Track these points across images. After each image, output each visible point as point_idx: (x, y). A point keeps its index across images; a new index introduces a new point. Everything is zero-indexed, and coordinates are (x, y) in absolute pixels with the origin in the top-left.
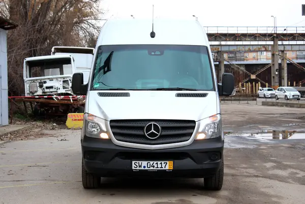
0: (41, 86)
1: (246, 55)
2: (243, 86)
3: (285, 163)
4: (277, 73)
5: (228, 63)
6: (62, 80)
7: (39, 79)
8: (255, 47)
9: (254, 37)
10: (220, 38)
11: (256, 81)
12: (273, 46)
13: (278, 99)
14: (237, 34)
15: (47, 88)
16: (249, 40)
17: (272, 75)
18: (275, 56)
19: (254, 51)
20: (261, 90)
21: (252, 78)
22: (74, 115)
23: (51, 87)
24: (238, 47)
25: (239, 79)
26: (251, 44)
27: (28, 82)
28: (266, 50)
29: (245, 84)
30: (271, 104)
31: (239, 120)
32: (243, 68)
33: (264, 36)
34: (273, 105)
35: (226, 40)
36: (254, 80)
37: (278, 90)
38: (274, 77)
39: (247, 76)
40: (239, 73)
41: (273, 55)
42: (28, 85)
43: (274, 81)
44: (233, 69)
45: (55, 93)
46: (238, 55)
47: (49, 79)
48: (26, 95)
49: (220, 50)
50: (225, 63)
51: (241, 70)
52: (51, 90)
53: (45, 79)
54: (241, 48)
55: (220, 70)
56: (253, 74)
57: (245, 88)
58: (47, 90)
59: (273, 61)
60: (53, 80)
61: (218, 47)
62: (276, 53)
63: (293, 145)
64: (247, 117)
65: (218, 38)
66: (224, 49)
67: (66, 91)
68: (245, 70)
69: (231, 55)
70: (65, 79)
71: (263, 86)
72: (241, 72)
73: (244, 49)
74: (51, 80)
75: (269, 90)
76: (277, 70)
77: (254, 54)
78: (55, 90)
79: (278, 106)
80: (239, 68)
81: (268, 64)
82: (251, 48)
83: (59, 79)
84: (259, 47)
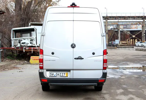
0: (19, 42)
1: (132, 26)
2: (128, 41)
3: (129, 90)
4: (144, 35)
5: (122, 30)
6: (30, 39)
7: (18, 39)
8: (135, 23)
9: (134, 18)
10: (118, 18)
11: (135, 38)
12: (143, 22)
13: (144, 47)
14: (126, 16)
15: (22, 43)
16: (131, 19)
17: (142, 36)
18: (144, 27)
19: (135, 24)
20: (137, 43)
21: (133, 37)
22: (34, 57)
23: (25, 43)
24: (127, 22)
25: (127, 37)
26: (133, 21)
27: (13, 40)
28: (140, 24)
29: (129, 40)
30: (140, 50)
31: (121, 59)
32: (129, 32)
33: (138, 17)
34: (141, 50)
35: (120, 19)
36: (134, 38)
37: (145, 43)
38: (143, 37)
39: (131, 36)
40: (127, 34)
41: (143, 26)
42: (13, 42)
43: (143, 38)
44: (124, 33)
45: (26, 46)
46: (128, 26)
47: (23, 39)
48: (12, 47)
49: (118, 24)
50: (121, 30)
51: (128, 33)
52: (25, 44)
53: (22, 39)
54: (128, 23)
55: (118, 33)
56: (134, 35)
57: (129, 42)
58: (22, 44)
59: (143, 29)
60: (25, 39)
61: (117, 23)
62: (144, 25)
63: (140, 76)
64: (125, 57)
65: (117, 18)
66: (120, 23)
67: (32, 45)
68: (130, 34)
69: (124, 26)
70: (32, 39)
71: (138, 41)
72: (128, 34)
73: (129, 24)
74: (24, 39)
75: (141, 43)
76: (144, 33)
77: (135, 26)
78: (27, 44)
79: (143, 51)
80: (127, 32)
81: (140, 31)
82: (133, 23)
83: (29, 39)
84: (137, 22)
